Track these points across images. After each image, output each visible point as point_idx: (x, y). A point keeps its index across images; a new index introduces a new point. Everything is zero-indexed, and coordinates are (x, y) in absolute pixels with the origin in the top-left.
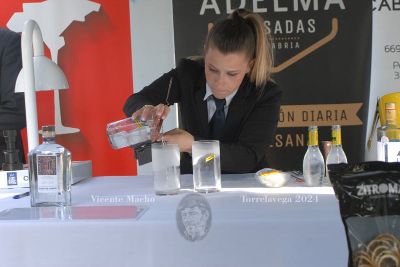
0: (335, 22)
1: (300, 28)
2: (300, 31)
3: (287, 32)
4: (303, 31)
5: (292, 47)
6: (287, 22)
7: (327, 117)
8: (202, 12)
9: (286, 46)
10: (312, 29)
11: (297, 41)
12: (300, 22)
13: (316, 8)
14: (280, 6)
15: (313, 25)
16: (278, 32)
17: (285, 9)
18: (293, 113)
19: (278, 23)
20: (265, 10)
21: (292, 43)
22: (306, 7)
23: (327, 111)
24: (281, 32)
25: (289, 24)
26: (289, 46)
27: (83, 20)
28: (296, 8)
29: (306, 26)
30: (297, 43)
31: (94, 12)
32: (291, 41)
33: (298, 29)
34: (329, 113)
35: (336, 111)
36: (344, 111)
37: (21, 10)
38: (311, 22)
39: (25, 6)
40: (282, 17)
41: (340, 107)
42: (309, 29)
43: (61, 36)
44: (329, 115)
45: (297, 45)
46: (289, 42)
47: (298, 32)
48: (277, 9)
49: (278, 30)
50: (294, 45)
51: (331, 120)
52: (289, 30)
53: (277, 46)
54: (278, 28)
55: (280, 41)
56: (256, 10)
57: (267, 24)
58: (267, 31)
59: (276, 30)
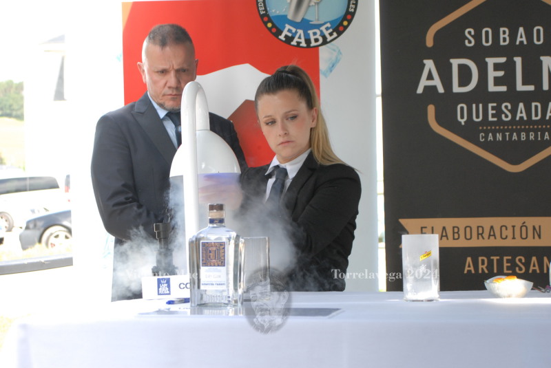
5: (539, 139)
6: (534, 104)
8: (420, 90)
9: (532, 137)
11: (546, 130)
14: (524, 83)
16: (521, 118)
18: (540, 227)
19: (521, 105)
21: (539, 133)
24: (525, 118)
25: (536, 107)
26: (536, 137)
30: (547, 133)
40: (527, 98)
45: (547, 136)
46: (536, 131)
49: (521, 115)
50: (543, 136)
52: (536, 115)
53: (519, 136)
54: (521, 113)
55: (524, 130)
56: (492, 88)
57: (506, 107)
58: (507, 116)
59: (519, 115)
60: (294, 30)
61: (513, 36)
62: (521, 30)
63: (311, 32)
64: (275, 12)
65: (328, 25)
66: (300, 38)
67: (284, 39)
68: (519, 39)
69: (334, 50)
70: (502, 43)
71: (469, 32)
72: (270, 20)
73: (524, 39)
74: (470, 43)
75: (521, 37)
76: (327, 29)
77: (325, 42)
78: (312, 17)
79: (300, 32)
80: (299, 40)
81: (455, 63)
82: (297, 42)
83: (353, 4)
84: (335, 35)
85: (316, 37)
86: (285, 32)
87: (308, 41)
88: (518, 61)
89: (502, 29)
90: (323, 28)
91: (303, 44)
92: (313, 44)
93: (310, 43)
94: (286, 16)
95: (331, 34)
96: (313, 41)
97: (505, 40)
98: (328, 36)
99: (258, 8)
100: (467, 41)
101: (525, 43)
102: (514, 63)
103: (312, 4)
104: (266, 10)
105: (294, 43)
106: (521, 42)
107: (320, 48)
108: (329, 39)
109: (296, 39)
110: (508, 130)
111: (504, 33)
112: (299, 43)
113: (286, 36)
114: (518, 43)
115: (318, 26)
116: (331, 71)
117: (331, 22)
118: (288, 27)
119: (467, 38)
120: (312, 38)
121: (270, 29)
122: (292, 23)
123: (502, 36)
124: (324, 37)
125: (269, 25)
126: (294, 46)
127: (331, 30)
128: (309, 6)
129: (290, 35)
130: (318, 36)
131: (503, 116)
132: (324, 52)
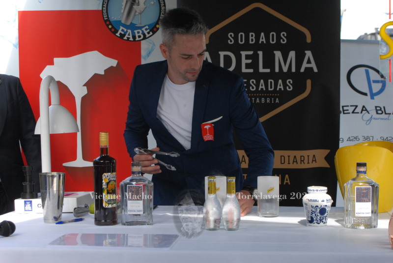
0: (309, 82)
1: (280, 86)
2: (280, 89)
3: (270, 89)
4: (283, 89)
5: (273, 102)
6: (269, 81)
7: (301, 161)
9: (268, 101)
10: (290, 88)
11: (277, 97)
12: (280, 81)
13: (293, 70)
14: (264, 68)
15: (291, 84)
16: (262, 89)
17: (268, 71)
19: (262, 81)
20: (251, 71)
21: (273, 99)
22: (285, 69)
23: (301, 156)
25: (271, 82)
26: (271, 101)
27: (103, 73)
28: (277, 70)
29: (285, 85)
30: (277, 99)
31: (112, 67)
32: (272, 97)
33: (279, 87)
34: (302, 158)
35: (308, 156)
36: (314, 156)
37: (52, 63)
38: (289, 81)
39: (56, 60)
41: (311, 153)
42: (288, 87)
43: (84, 85)
44: (302, 159)
45: (277, 101)
47: (278, 89)
48: (261, 70)
50: (275, 100)
51: (304, 163)
52: (271, 88)
53: (260, 100)
54: (262, 86)
55: (263, 97)
56: (244, 70)
57: (253, 82)
58: (253, 88)
59: (260, 87)
60: (125, 30)
61: (257, 38)
62: (262, 34)
63: (136, 31)
64: (114, 18)
65: (147, 27)
66: (129, 35)
67: (119, 36)
68: (261, 40)
69: (151, 43)
70: (251, 42)
71: (231, 35)
72: (110, 24)
73: (264, 40)
74: (231, 42)
75: (262, 39)
76: (146, 29)
77: (145, 38)
78: (137, 22)
79: (129, 31)
80: (129, 36)
81: (222, 54)
82: (127, 37)
83: (163, 14)
84: (151, 33)
85: (139, 35)
86: (120, 31)
87: (134, 37)
88: (260, 53)
89: (251, 34)
90: (144, 29)
91: (131, 39)
92: (137, 39)
93: (136, 38)
94: (121, 21)
95: (148, 33)
96: (137, 37)
97: (252, 40)
98: (146, 34)
99: (103, 15)
100: (229, 41)
101: (265, 42)
102: (258, 55)
103: (137, 13)
104: (108, 17)
105: (125, 38)
106: (262, 42)
107: (142, 42)
108: (147, 36)
109: (127, 36)
110: (253, 97)
111: (252, 36)
112: (128, 38)
113: (120, 34)
114: (260, 42)
115: (140, 28)
116: (148, 56)
117: (148, 25)
118: (122, 28)
119: (229, 39)
120: (137, 35)
121: (110, 29)
122: (125, 26)
123: (251, 38)
124: (144, 35)
125: (110, 27)
126: (125, 40)
127: (148, 31)
128: (135, 15)
129: (123, 33)
130: (140, 34)
131: (251, 87)
132: (144, 44)
